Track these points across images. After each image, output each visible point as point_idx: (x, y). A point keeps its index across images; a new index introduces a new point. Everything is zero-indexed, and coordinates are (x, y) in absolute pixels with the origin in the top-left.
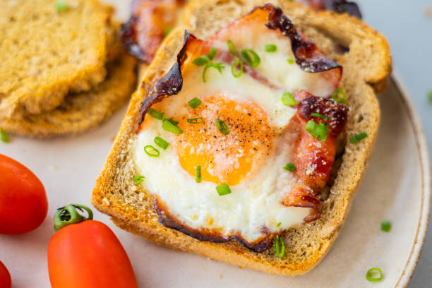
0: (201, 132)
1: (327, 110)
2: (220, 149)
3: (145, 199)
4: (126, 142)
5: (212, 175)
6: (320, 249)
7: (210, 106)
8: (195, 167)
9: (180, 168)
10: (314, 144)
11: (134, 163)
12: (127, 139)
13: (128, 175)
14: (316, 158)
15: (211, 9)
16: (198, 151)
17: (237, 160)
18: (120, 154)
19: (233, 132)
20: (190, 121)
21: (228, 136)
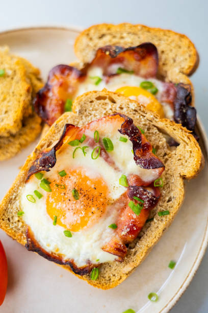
0: (62, 194)
1: (144, 197)
2: (70, 208)
3: (22, 226)
4: (18, 188)
5: (63, 223)
6: (119, 280)
7: (72, 178)
8: (54, 216)
9: (46, 213)
10: (132, 215)
11: (20, 202)
12: (19, 186)
13: (15, 209)
14: (130, 225)
15: (91, 102)
16: (58, 206)
17: (79, 218)
18: (12, 195)
19: (81, 198)
20: (57, 185)
21: (78, 201)
